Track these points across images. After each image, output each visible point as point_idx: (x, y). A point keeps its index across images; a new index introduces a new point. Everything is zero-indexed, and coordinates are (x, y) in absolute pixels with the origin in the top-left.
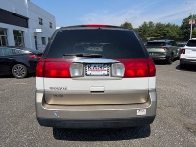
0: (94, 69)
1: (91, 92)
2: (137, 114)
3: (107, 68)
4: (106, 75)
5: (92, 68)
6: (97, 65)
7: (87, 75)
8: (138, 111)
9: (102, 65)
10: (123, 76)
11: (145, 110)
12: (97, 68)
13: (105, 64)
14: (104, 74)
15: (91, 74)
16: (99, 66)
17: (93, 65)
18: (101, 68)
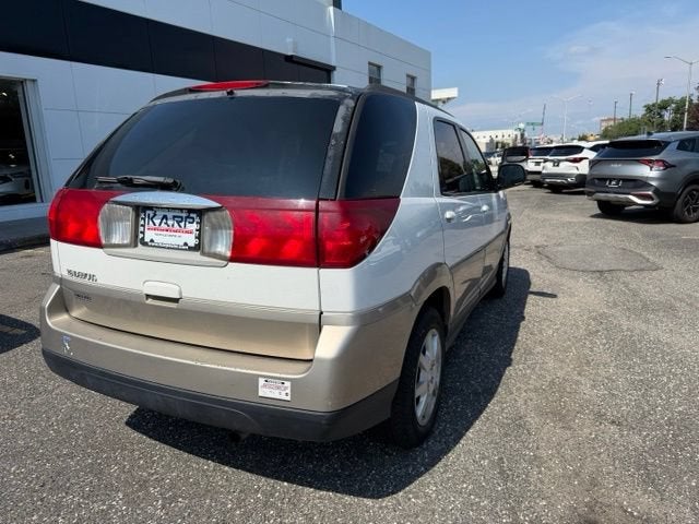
0: (163, 225)
1: (148, 296)
2: (261, 394)
3: (194, 226)
4: (190, 249)
5: (157, 221)
6: (170, 215)
7: (143, 242)
8: (261, 381)
9: (184, 215)
10: (229, 254)
11: (288, 384)
12: (170, 222)
13: (190, 211)
14: (186, 244)
15: (152, 241)
16: (174, 217)
17: (160, 214)
18: (178, 223)
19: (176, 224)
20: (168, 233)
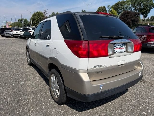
0: (119, 48)
1: (119, 65)
3: (124, 47)
5: (117, 47)
6: (119, 45)
7: (115, 53)
8: (139, 73)
9: (122, 44)
10: (133, 51)
12: (120, 46)
14: (123, 51)
15: (117, 52)
16: (120, 45)
17: (117, 45)
18: (121, 46)
19: (121, 47)
20: (120, 49)
